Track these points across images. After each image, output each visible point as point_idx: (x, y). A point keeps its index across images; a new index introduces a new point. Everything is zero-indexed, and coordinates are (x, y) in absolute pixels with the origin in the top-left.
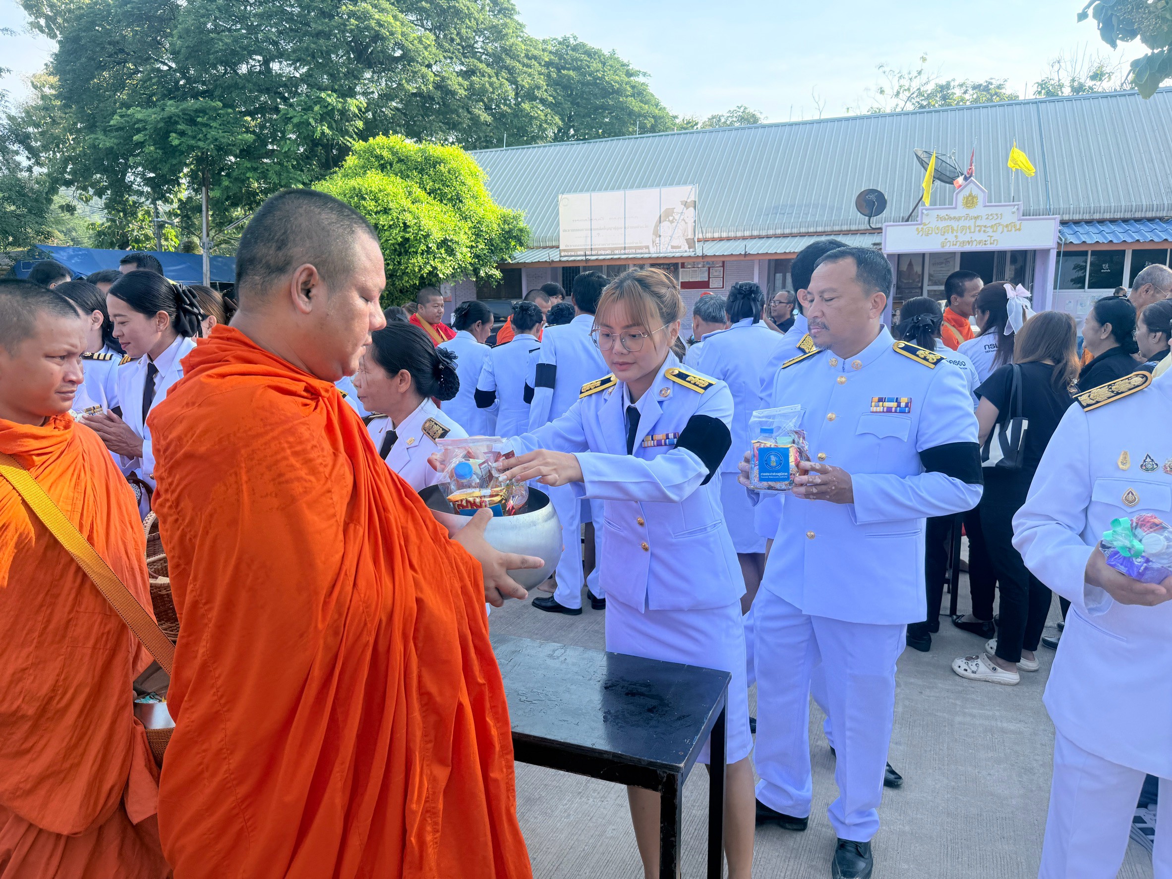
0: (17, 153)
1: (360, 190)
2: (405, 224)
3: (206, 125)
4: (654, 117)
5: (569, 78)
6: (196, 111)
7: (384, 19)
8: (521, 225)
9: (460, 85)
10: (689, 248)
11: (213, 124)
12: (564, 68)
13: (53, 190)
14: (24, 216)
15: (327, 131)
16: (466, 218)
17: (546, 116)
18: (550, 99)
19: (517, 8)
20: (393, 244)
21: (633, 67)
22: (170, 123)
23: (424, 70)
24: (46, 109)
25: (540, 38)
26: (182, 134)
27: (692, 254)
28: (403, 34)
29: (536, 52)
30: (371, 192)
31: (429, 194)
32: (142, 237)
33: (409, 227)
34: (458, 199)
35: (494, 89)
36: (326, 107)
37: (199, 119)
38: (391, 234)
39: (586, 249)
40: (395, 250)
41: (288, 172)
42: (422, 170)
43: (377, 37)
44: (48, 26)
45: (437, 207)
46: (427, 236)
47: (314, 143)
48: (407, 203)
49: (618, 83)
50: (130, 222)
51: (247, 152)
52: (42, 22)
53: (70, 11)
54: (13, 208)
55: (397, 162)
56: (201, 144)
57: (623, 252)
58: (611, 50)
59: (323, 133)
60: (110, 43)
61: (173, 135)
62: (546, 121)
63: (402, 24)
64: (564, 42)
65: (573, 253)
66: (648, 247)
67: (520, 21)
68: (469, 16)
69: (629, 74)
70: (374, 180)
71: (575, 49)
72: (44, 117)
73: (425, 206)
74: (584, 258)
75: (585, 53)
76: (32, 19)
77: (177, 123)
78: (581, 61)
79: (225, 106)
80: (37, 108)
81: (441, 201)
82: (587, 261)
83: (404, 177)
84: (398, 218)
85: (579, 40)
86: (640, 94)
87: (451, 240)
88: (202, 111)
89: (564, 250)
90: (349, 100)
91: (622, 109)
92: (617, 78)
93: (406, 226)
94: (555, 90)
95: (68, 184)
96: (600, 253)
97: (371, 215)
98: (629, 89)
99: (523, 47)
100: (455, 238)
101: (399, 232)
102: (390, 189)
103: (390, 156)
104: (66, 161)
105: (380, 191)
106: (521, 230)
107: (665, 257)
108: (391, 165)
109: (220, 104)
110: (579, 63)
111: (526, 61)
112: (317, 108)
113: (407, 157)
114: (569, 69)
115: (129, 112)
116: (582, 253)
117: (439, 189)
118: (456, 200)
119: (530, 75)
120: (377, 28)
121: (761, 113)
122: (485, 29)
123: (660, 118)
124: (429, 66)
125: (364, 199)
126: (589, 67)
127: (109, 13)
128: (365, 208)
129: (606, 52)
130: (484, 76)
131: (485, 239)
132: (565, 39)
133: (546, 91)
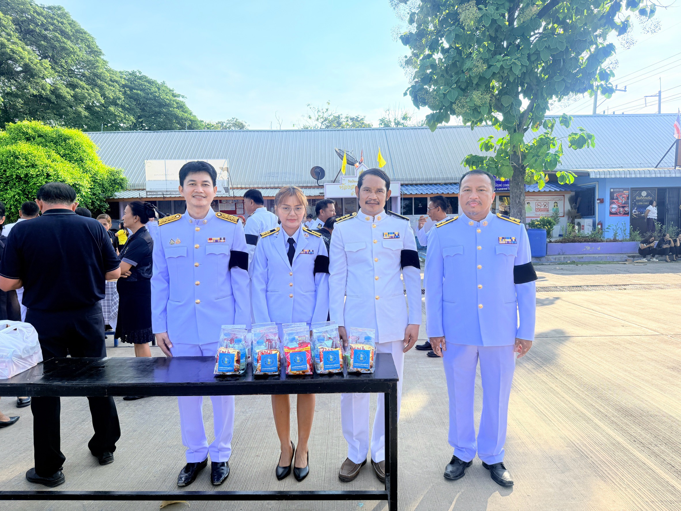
1: (14, 153)
4: (190, 120)
5: (138, 94)
7: (16, 49)
8: (122, 176)
9: (68, 93)
10: (226, 192)
12: (135, 89)
16: (87, 172)
17: (125, 115)
18: (127, 106)
19: (103, 51)
21: (176, 92)
25: (118, 70)
27: (228, 196)
28: (29, 59)
29: (117, 79)
30: (23, 154)
31: (62, 157)
33: (50, 176)
38: (38, 180)
39: (162, 191)
42: (57, 142)
45: (68, 165)
48: (48, 162)
49: (168, 100)
55: (38, 137)
58: (162, 81)
62: (125, 118)
63: (29, 53)
64: (133, 74)
65: (155, 193)
67: (105, 59)
68: (74, 53)
69: (174, 96)
70: (24, 147)
71: (140, 78)
73: (60, 164)
74: (162, 196)
75: (146, 81)
78: (145, 86)
81: (70, 161)
82: (164, 198)
83: (44, 146)
84: (42, 171)
85: (143, 74)
86: (181, 107)
87: (79, 184)
89: (149, 192)
91: (172, 115)
92: (168, 97)
93: (48, 175)
94: (130, 101)
96: (170, 193)
97: (23, 168)
98: (175, 104)
99: (108, 75)
100: (81, 183)
101: (44, 179)
102: (35, 153)
103: (33, 133)
105: (29, 154)
106: (122, 180)
108: (34, 139)
110: (144, 87)
111: (110, 83)
113: (45, 134)
114: (137, 90)
116: (161, 193)
117: (68, 154)
118: (81, 160)
119: (113, 91)
120: (11, 54)
121: (246, 123)
123: (194, 121)
125: (18, 158)
126: (150, 90)
128: (19, 164)
129: (159, 82)
131: (99, 184)
132: (134, 72)
133: (124, 101)
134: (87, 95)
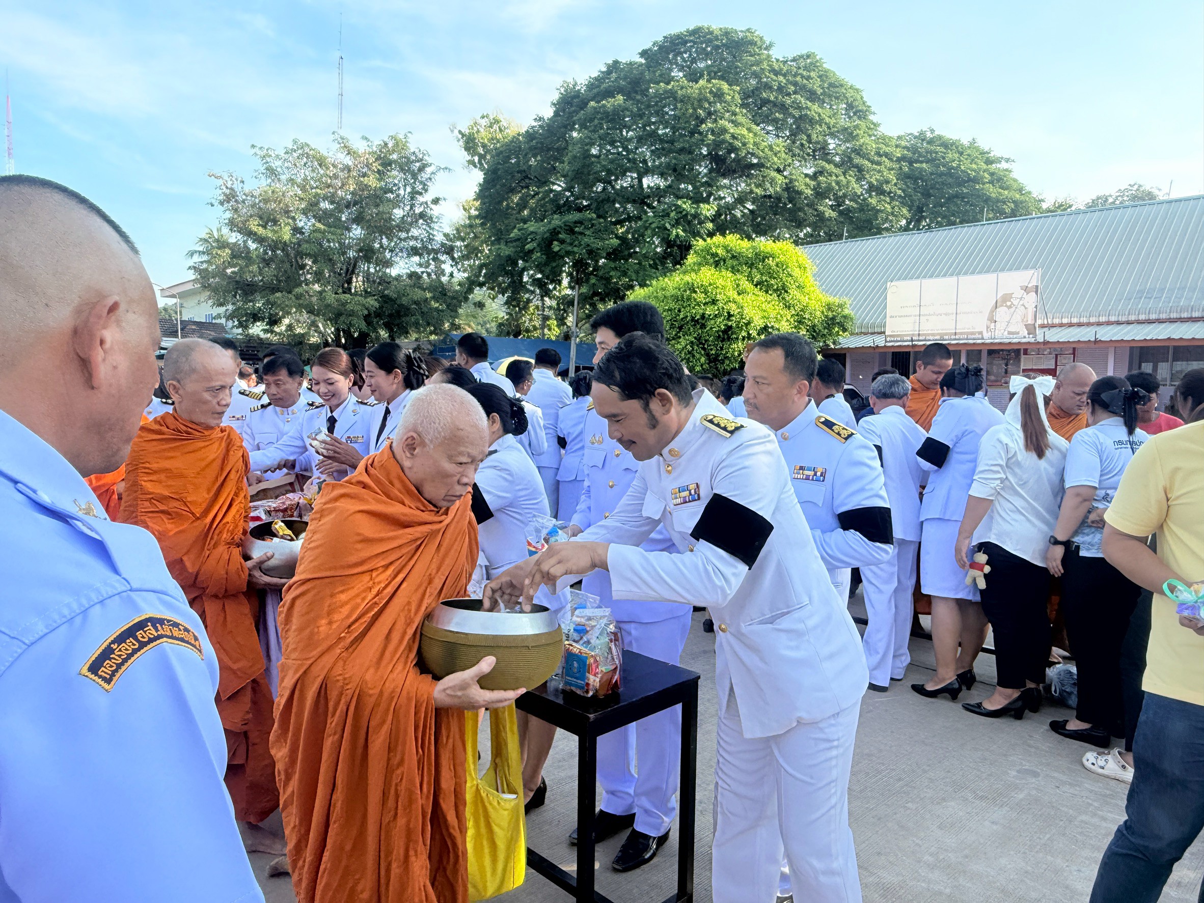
0: (444, 262)
1: (693, 284)
2: (729, 313)
3: (581, 233)
5: (921, 169)
6: (576, 222)
7: (739, 132)
8: (846, 312)
11: (587, 232)
12: (917, 161)
13: (470, 290)
14: (442, 311)
15: (681, 233)
16: (789, 307)
17: (893, 208)
18: (899, 192)
19: (873, 109)
20: (717, 332)
21: (994, 154)
22: (554, 233)
23: (774, 174)
24: (471, 226)
25: (895, 135)
26: (562, 242)
28: (755, 144)
29: (887, 149)
30: (702, 285)
31: (756, 285)
32: (531, 328)
33: (733, 316)
34: (784, 289)
35: (840, 187)
36: (681, 212)
37: (577, 229)
38: (715, 323)
39: (913, 335)
40: (719, 336)
41: (645, 270)
42: (752, 264)
43: (732, 149)
44: (480, 162)
45: (762, 296)
46: (748, 324)
47: (668, 243)
48: (733, 294)
49: (975, 171)
50: (524, 315)
51: (614, 255)
52: (476, 159)
53: (496, 149)
54: (437, 305)
55: (731, 258)
56: (576, 249)
57: (953, 337)
58: (970, 140)
59: (677, 236)
60: (518, 172)
61: (555, 243)
62: (892, 214)
63: (755, 134)
64: (921, 137)
65: (899, 339)
66: (981, 333)
67: (875, 121)
68: (821, 122)
69: (989, 162)
70: (707, 275)
71: (931, 142)
72: (469, 234)
73: (750, 297)
74: (910, 343)
75: (941, 144)
76: (469, 158)
77: (559, 233)
78: (936, 153)
79: (599, 217)
80: (465, 226)
81: (767, 292)
82: (914, 346)
83: (734, 270)
84: (723, 308)
85: (937, 133)
86: (999, 180)
87: (772, 327)
88: (580, 222)
89: (890, 336)
90: (702, 205)
91: (979, 196)
92: (974, 166)
93: (730, 315)
94: (906, 184)
95: (481, 285)
96: (928, 338)
97: (699, 306)
98: (987, 176)
99: (875, 145)
100: (777, 325)
101: (723, 320)
102: (720, 282)
103: (724, 254)
104: (481, 267)
105: (710, 284)
106: (845, 317)
107: (1000, 344)
108: (724, 261)
109: (594, 216)
110: (934, 155)
111: (876, 158)
112: (673, 214)
113: (739, 253)
114: (922, 162)
115: (525, 226)
116: (909, 338)
117: (766, 281)
118: (781, 291)
119: (879, 171)
120: (732, 141)
122: (838, 132)
123: (1024, 202)
124: (779, 171)
125: (695, 292)
126: (944, 158)
127: (520, 147)
128: (695, 300)
129: (965, 141)
130: (831, 176)
131: (807, 325)
132: (922, 133)
133: (895, 185)
134: (834, 184)
